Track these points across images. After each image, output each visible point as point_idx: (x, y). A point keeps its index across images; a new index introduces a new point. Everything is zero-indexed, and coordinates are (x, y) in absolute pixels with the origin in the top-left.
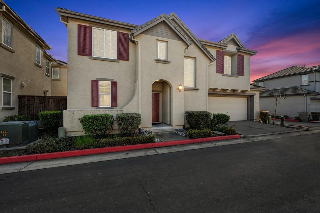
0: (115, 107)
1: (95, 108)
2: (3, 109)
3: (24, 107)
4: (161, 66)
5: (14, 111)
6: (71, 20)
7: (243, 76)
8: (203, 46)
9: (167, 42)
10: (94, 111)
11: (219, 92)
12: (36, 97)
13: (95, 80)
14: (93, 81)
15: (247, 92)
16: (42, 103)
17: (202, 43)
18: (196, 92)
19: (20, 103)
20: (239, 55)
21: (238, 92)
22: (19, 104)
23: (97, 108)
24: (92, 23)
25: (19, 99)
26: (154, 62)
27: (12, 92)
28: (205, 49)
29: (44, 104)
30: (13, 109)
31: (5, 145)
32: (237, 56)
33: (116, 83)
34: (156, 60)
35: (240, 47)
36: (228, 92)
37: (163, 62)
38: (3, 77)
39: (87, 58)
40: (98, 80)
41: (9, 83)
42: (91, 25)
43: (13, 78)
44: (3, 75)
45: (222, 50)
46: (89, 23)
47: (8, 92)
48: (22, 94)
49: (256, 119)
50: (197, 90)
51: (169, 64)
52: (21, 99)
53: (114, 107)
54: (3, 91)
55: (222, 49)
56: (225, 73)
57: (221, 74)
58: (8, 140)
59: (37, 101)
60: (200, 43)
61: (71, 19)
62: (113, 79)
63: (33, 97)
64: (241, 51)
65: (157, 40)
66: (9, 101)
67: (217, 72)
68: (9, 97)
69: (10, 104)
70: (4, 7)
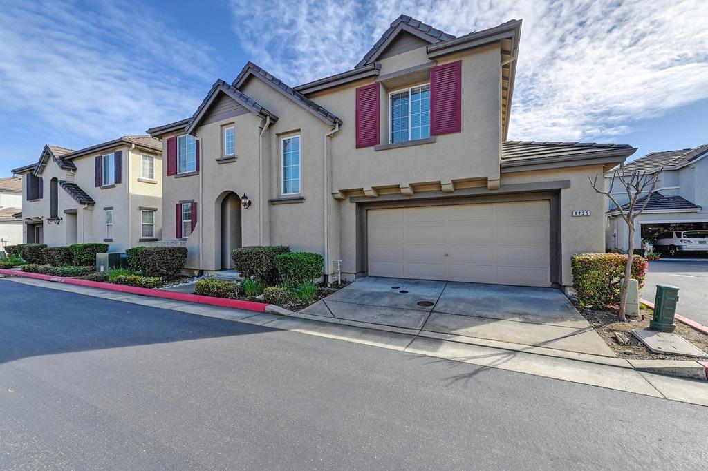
1: (179, 239)
2: (141, 240)
4: (225, 167)
7: (459, 130)
9: (234, 122)
13: (179, 203)
14: (177, 205)
20: (435, 70)
30: (156, 240)
33: (196, 204)
34: (218, 160)
37: (227, 161)
38: (142, 211)
39: (173, 177)
40: (181, 203)
41: (152, 215)
42: (176, 135)
44: (140, 208)
45: (375, 79)
47: (151, 224)
50: (301, 201)
51: (236, 162)
54: (142, 223)
56: (381, 143)
57: (372, 149)
62: (193, 200)
65: (222, 126)
66: (152, 233)
67: (359, 146)
68: (152, 229)
69: (152, 236)
70: (133, 144)
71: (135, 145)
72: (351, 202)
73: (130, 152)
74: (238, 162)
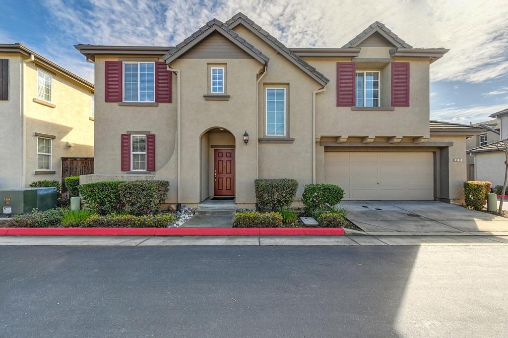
0: (152, 171)
1: (126, 172)
2: (37, 173)
3: (67, 171)
4: (214, 105)
5: (55, 175)
6: (99, 58)
7: (409, 106)
8: (300, 59)
9: (226, 64)
10: (116, 176)
11: (346, 142)
12: (78, 159)
13: (126, 134)
14: (123, 136)
15: (422, 140)
16: (85, 166)
17: (298, 54)
18: (290, 144)
19: (64, 167)
20: (394, 64)
21: (396, 140)
22: (62, 168)
23: (128, 173)
24: (122, 56)
25: (63, 162)
26: (203, 101)
27: (53, 153)
28: (306, 65)
29: (86, 167)
30: (54, 173)
31: (9, 214)
32: (390, 66)
33: (153, 136)
34: (205, 96)
35: (394, 46)
36: (370, 143)
37: (218, 99)
38: (38, 137)
39: (116, 104)
40: (129, 133)
41: (49, 144)
42: (121, 60)
43: (53, 138)
44: (37, 135)
45: (352, 59)
46: (119, 57)
47: (48, 154)
48: (65, 156)
49: (454, 199)
50: (291, 142)
51: (228, 100)
52: (64, 162)
53: (150, 171)
54: (38, 153)
55: (350, 58)
56: (357, 105)
57: (349, 108)
58: (11, 209)
59: (80, 163)
60: (293, 55)
61: (98, 56)
62: (149, 132)
63: (75, 159)
64: (397, 54)
65: (208, 64)
66: (48, 164)
67: (339, 104)
68: (48, 160)
69: (48, 168)
70: (32, 56)
71: (35, 57)
72: (320, 145)
73: (25, 65)
74: (231, 101)
